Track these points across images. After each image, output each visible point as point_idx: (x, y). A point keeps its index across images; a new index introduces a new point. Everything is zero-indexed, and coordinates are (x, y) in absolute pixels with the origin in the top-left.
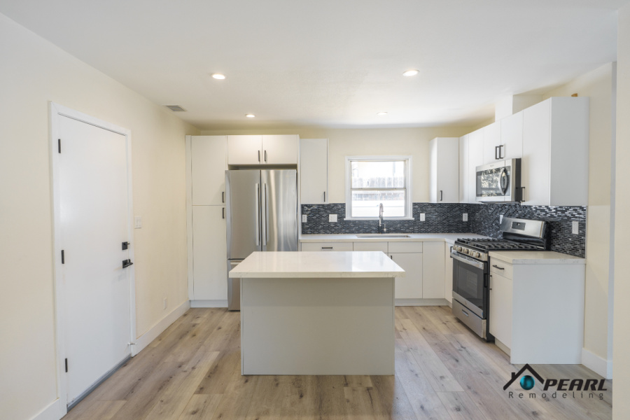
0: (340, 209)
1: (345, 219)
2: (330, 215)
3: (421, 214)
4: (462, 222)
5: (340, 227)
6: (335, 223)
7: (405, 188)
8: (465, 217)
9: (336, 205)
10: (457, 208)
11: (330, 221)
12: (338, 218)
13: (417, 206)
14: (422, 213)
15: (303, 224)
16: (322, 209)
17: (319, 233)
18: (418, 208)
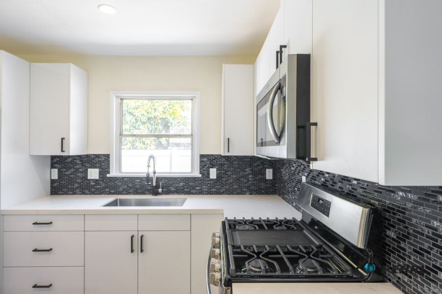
0: (102, 161)
1: (108, 175)
2: (89, 170)
3: (211, 170)
4: (266, 180)
5: (103, 185)
6: (96, 180)
7: (192, 135)
8: (269, 174)
9: (97, 156)
10: (259, 163)
11: (89, 178)
12: (100, 173)
13: (205, 159)
14: (212, 167)
15: (53, 181)
16: (78, 162)
17: (74, 193)
18: (207, 161)
